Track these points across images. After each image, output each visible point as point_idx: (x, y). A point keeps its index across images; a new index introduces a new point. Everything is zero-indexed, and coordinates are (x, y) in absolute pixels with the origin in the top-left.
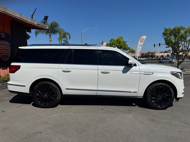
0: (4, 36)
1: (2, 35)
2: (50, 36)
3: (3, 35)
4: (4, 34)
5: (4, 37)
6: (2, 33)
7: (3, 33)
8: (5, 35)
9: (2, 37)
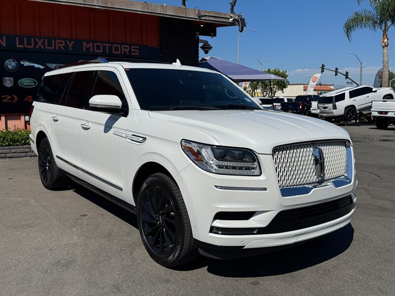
0: (136, 52)
1: (132, 50)
2: (385, 31)
3: (134, 50)
4: (138, 47)
5: (138, 54)
6: (132, 47)
7: (135, 47)
8: (139, 51)
9: (132, 54)
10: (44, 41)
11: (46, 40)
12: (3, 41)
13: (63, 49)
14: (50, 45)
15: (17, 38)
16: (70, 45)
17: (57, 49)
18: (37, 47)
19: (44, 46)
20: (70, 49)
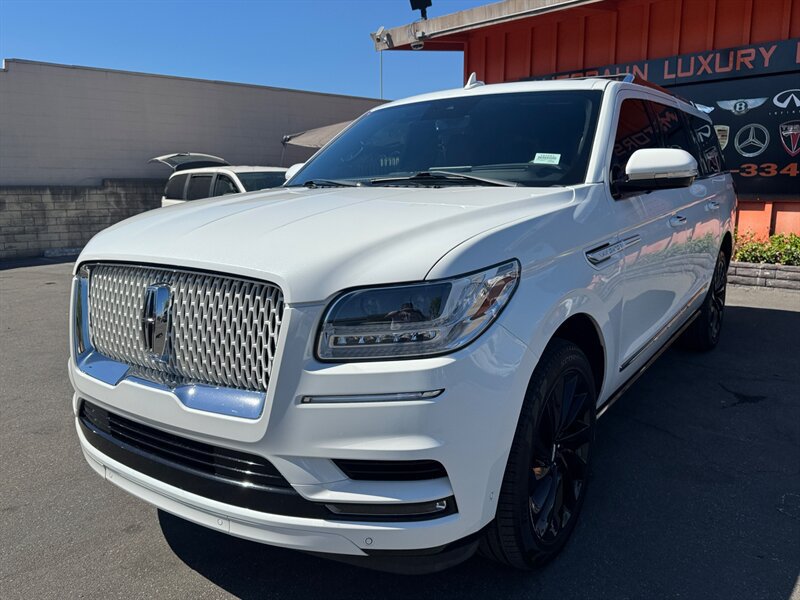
10: (714, 58)
11: (718, 55)
12: (643, 73)
13: (750, 67)
14: (725, 62)
15: (667, 63)
16: (767, 56)
17: (738, 68)
18: (699, 73)
19: (713, 68)
20: (766, 65)
